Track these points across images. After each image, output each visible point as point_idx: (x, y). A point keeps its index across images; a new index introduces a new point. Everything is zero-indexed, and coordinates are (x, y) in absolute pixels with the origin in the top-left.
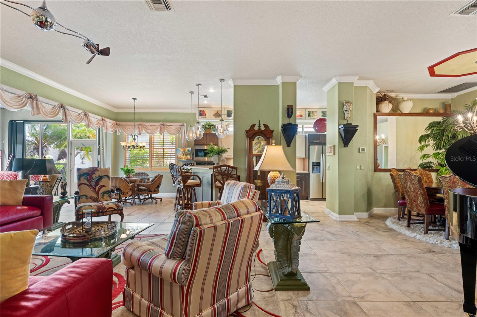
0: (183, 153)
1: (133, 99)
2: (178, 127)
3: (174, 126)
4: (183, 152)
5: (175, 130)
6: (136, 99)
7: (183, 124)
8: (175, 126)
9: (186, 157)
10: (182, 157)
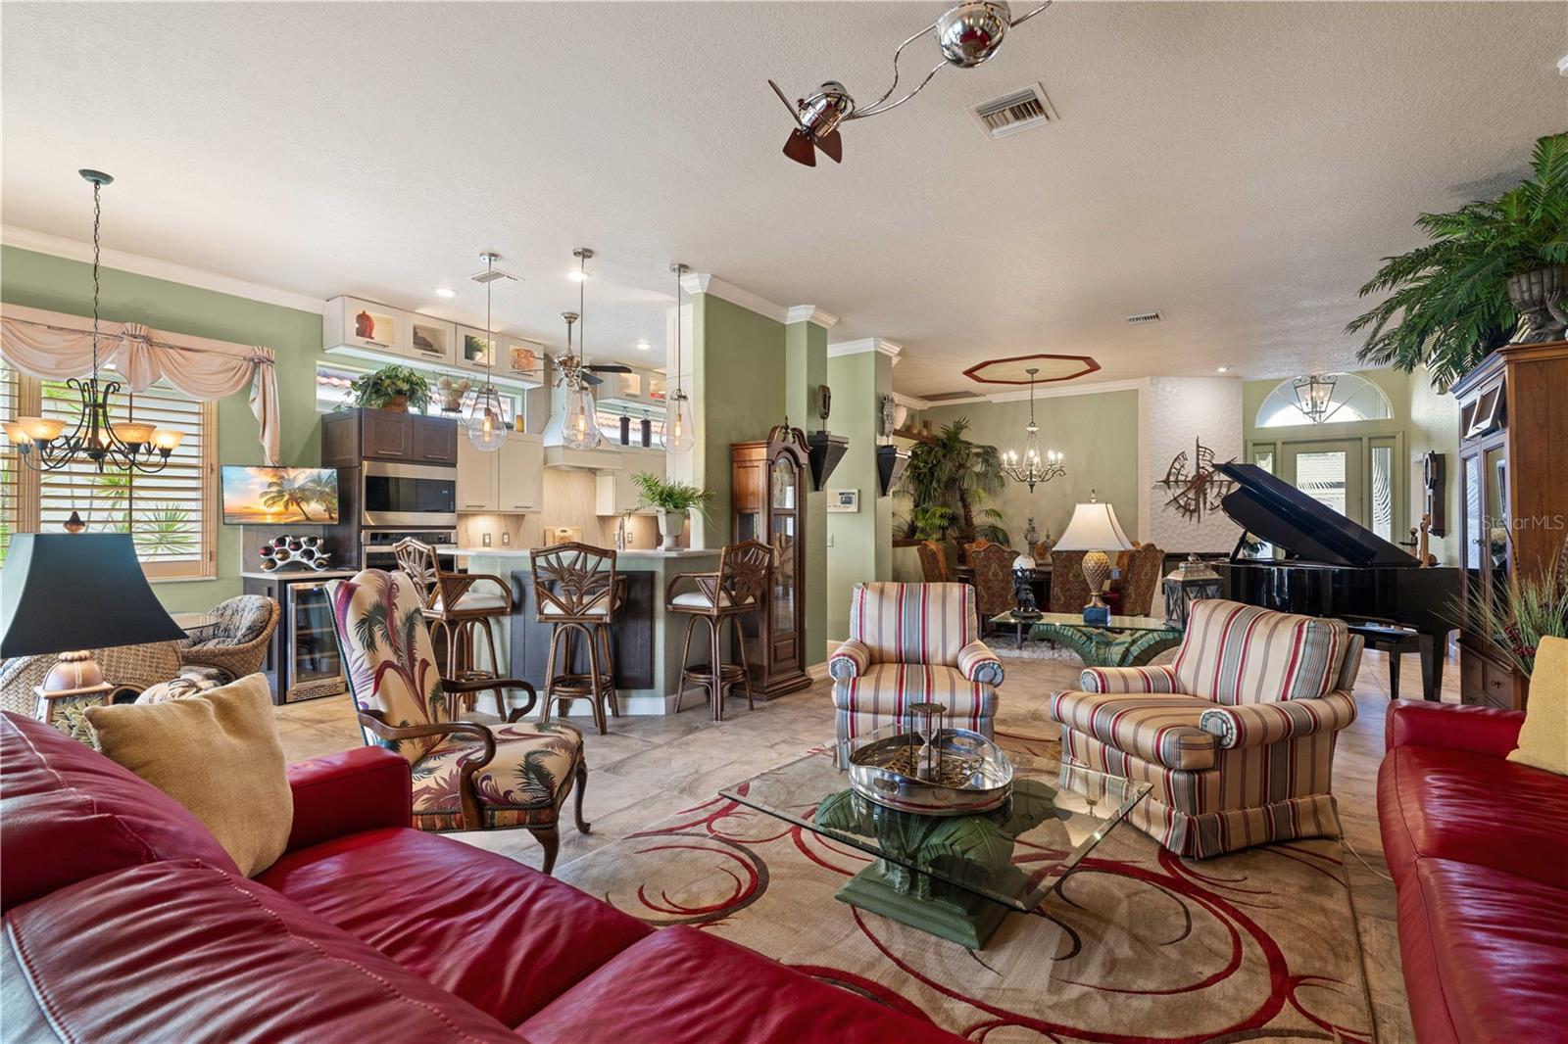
0: (274, 489)
1: (85, 173)
2: (236, 363)
3: (215, 360)
4: (270, 485)
5: (222, 375)
6: (108, 179)
7: (265, 354)
8: (220, 359)
9: (293, 508)
10: (265, 509)
